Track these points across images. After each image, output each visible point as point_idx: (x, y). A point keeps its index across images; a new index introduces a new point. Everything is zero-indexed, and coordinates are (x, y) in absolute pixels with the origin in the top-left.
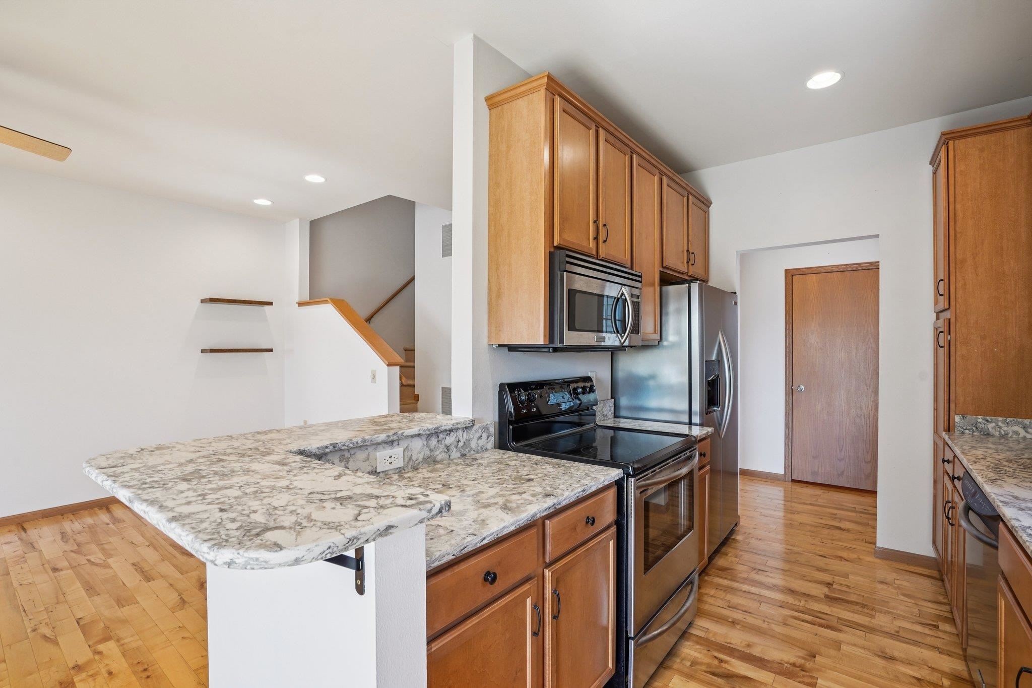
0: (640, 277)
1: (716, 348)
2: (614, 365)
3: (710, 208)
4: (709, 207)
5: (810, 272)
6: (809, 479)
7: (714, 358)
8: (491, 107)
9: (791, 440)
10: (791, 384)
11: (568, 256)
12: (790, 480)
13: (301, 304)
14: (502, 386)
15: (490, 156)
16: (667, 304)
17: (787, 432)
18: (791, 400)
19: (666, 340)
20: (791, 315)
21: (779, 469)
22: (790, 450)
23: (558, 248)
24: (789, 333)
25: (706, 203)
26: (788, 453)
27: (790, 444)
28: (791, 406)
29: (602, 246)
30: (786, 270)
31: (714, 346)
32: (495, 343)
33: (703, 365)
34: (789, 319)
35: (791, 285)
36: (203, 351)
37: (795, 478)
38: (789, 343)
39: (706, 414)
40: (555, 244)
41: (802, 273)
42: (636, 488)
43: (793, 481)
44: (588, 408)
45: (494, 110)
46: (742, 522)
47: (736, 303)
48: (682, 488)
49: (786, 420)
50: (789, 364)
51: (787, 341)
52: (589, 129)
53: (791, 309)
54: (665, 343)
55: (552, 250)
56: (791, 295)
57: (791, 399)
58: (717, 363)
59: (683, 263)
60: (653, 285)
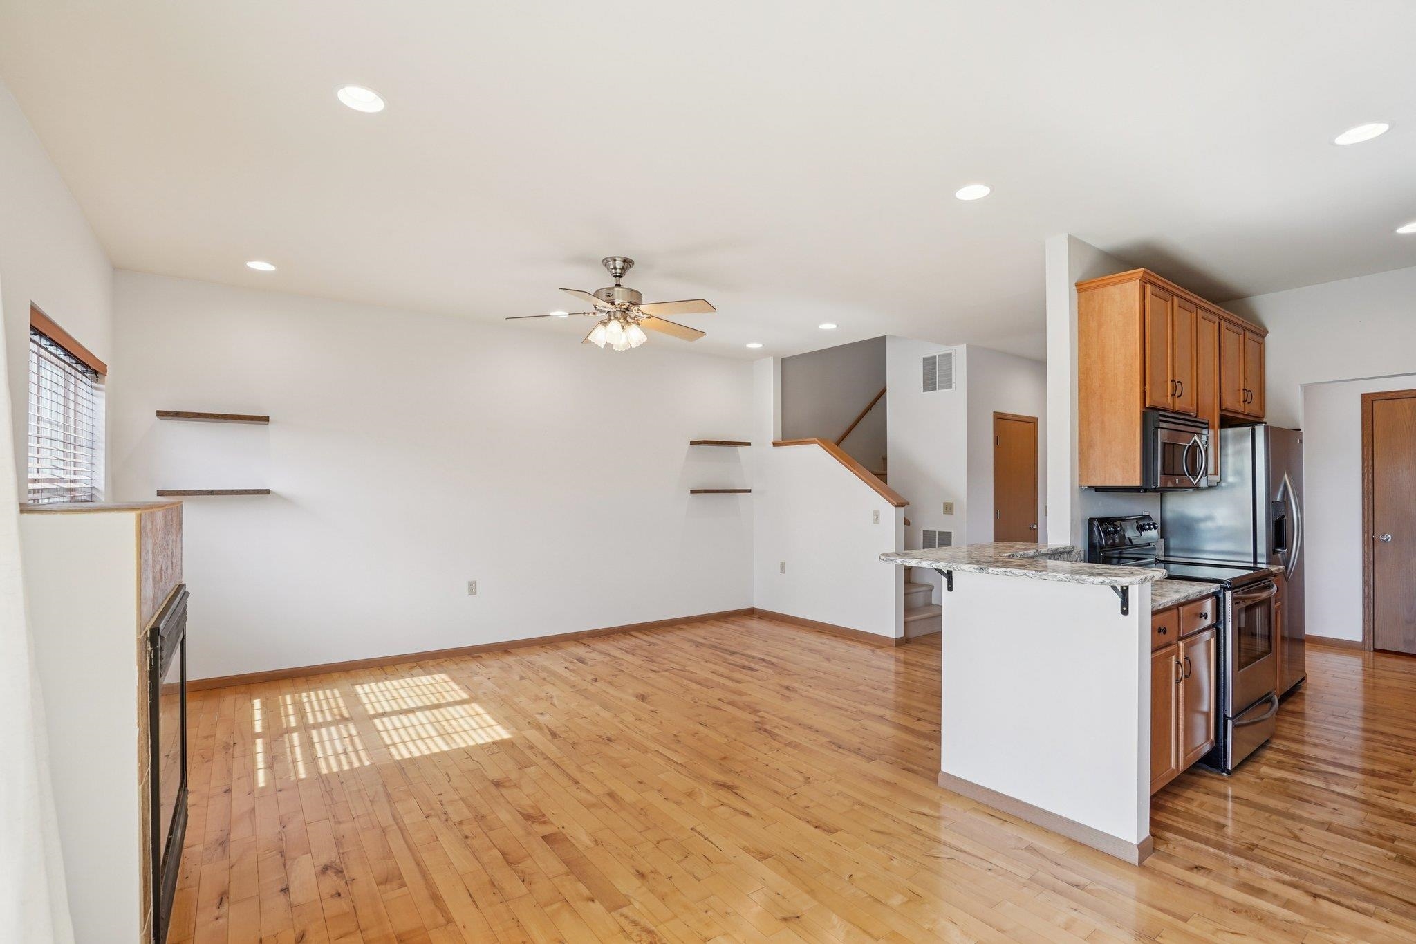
0: (1207, 424)
1: (1281, 489)
2: (1163, 505)
3: (1266, 338)
4: (1264, 337)
5: (1399, 396)
6: (1402, 649)
7: (1279, 499)
8: (1079, 291)
9: (1372, 601)
10: (1371, 533)
11: (1161, 415)
12: (1372, 649)
13: (775, 444)
14: (1091, 521)
15: (1079, 332)
16: (1226, 446)
17: (1366, 591)
18: (1372, 552)
19: (1225, 481)
20: (1371, 448)
21: (1355, 635)
22: (1372, 612)
23: (1152, 408)
24: (1368, 471)
25: (1261, 333)
26: (1368, 617)
27: (1371, 605)
28: (1371, 559)
29: (1177, 400)
30: (1363, 395)
31: (1280, 487)
32: (1085, 485)
33: (1269, 505)
34: (1368, 454)
35: (1371, 412)
36: (692, 492)
37: (1379, 646)
38: (1368, 483)
39: (1274, 554)
40: (1147, 405)
41: (1387, 398)
42: (1233, 599)
43: (1376, 650)
44: (1149, 544)
45: (1083, 294)
46: (1309, 680)
47: (1301, 441)
48: (1259, 613)
49: (1364, 576)
50: (1368, 508)
51: (1366, 481)
52: (1166, 301)
53: (1371, 440)
54: (1223, 484)
55: (1144, 410)
56: (1371, 425)
57: (1372, 550)
58: (1283, 503)
59: (1239, 402)
60: (1213, 427)
